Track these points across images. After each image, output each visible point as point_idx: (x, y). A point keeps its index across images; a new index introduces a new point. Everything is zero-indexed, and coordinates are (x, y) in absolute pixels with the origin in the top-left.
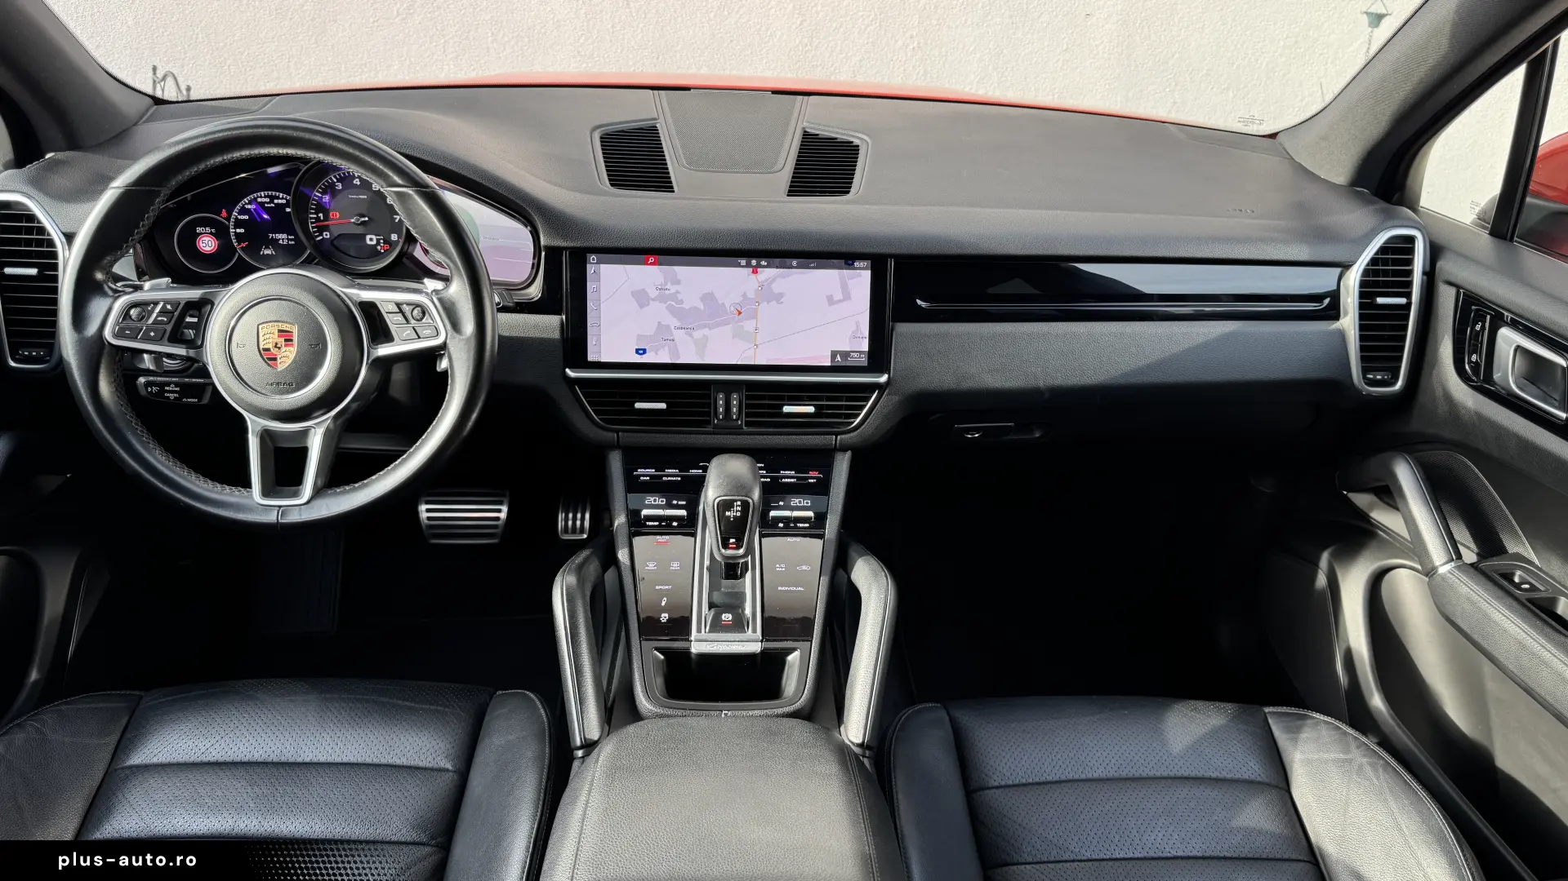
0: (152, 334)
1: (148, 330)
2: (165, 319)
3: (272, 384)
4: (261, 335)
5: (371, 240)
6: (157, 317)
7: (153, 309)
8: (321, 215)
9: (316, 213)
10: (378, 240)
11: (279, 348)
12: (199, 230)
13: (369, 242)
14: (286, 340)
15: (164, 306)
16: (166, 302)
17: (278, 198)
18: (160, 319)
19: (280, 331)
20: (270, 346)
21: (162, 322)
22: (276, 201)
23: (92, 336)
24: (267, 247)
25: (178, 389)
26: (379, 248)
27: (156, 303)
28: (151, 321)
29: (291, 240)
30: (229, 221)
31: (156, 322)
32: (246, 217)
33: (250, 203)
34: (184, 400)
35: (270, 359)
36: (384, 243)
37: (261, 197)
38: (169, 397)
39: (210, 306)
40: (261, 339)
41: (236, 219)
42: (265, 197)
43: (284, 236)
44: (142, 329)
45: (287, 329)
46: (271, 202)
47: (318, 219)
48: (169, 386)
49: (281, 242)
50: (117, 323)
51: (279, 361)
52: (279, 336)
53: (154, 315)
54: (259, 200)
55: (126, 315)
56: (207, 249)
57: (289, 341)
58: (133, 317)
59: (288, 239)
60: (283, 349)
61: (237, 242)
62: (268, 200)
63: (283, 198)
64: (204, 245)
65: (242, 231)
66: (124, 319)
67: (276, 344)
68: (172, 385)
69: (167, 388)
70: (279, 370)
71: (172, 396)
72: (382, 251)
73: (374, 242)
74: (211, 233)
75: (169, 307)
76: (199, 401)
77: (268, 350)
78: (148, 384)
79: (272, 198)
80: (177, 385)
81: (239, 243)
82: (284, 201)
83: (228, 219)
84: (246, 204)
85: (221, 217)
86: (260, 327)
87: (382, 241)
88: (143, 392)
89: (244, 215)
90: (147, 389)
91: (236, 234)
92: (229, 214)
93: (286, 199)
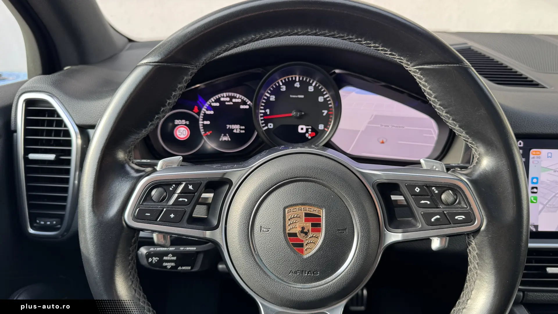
0: (172, 216)
1: (168, 212)
2: (186, 200)
3: (295, 272)
4: (287, 219)
5: (302, 129)
6: (178, 197)
7: (175, 189)
8: (268, 111)
9: (265, 109)
10: (307, 130)
11: (306, 233)
12: (177, 122)
13: (300, 131)
14: (313, 225)
15: (186, 186)
16: (189, 181)
17: (235, 98)
18: (181, 199)
19: (307, 215)
20: (297, 230)
21: (183, 203)
22: (234, 100)
23: (112, 219)
24: (225, 135)
25: (175, 258)
26: (307, 135)
27: (178, 184)
28: (171, 202)
29: (242, 129)
30: (199, 115)
31: (176, 203)
32: (212, 112)
33: (216, 101)
34: (180, 268)
35: (295, 245)
36: (312, 132)
37: (223, 97)
38: (166, 266)
39: (228, 186)
40: (288, 223)
41: (205, 114)
42: (227, 97)
43: (238, 127)
44: (163, 210)
45: (315, 213)
46: (231, 101)
47: (265, 114)
48: (167, 256)
49: (235, 131)
50: (138, 204)
51: (305, 248)
52: (305, 221)
53: (176, 196)
54: (222, 99)
55: (146, 196)
56: (182, 136)
57: (316, 226)
58: (154, 198)
59: (240, 129)
60: (310, 235)
61: (204, 131)
62: (228, 99)
63: (239, 98)
64: (180, 133)
65: (208, 122)
66: (144, 201)
67: (303, 228)
68: (170, 255)
69: (165, 258)
70: (305, 257)
71: (169, 265)
72: (310, 137)
73: (304, 131)
74: (186, 125)
75: (190, 187)
76: (192, 269)
77: (295, 235)
78: (149, 255)
79: (231, 98)
80: (174, 254)
81: (205, 131)
82: (240, 101)
83: (199, 114)
84: (213, 102)
85: (194, 112)
86: (287, 210)
87: (310, 130)
88: (144, 262)
89: (210, 110)
90: (148, 260)
91: (204, 125)
92: (200, 109)
93: (241, 99)
